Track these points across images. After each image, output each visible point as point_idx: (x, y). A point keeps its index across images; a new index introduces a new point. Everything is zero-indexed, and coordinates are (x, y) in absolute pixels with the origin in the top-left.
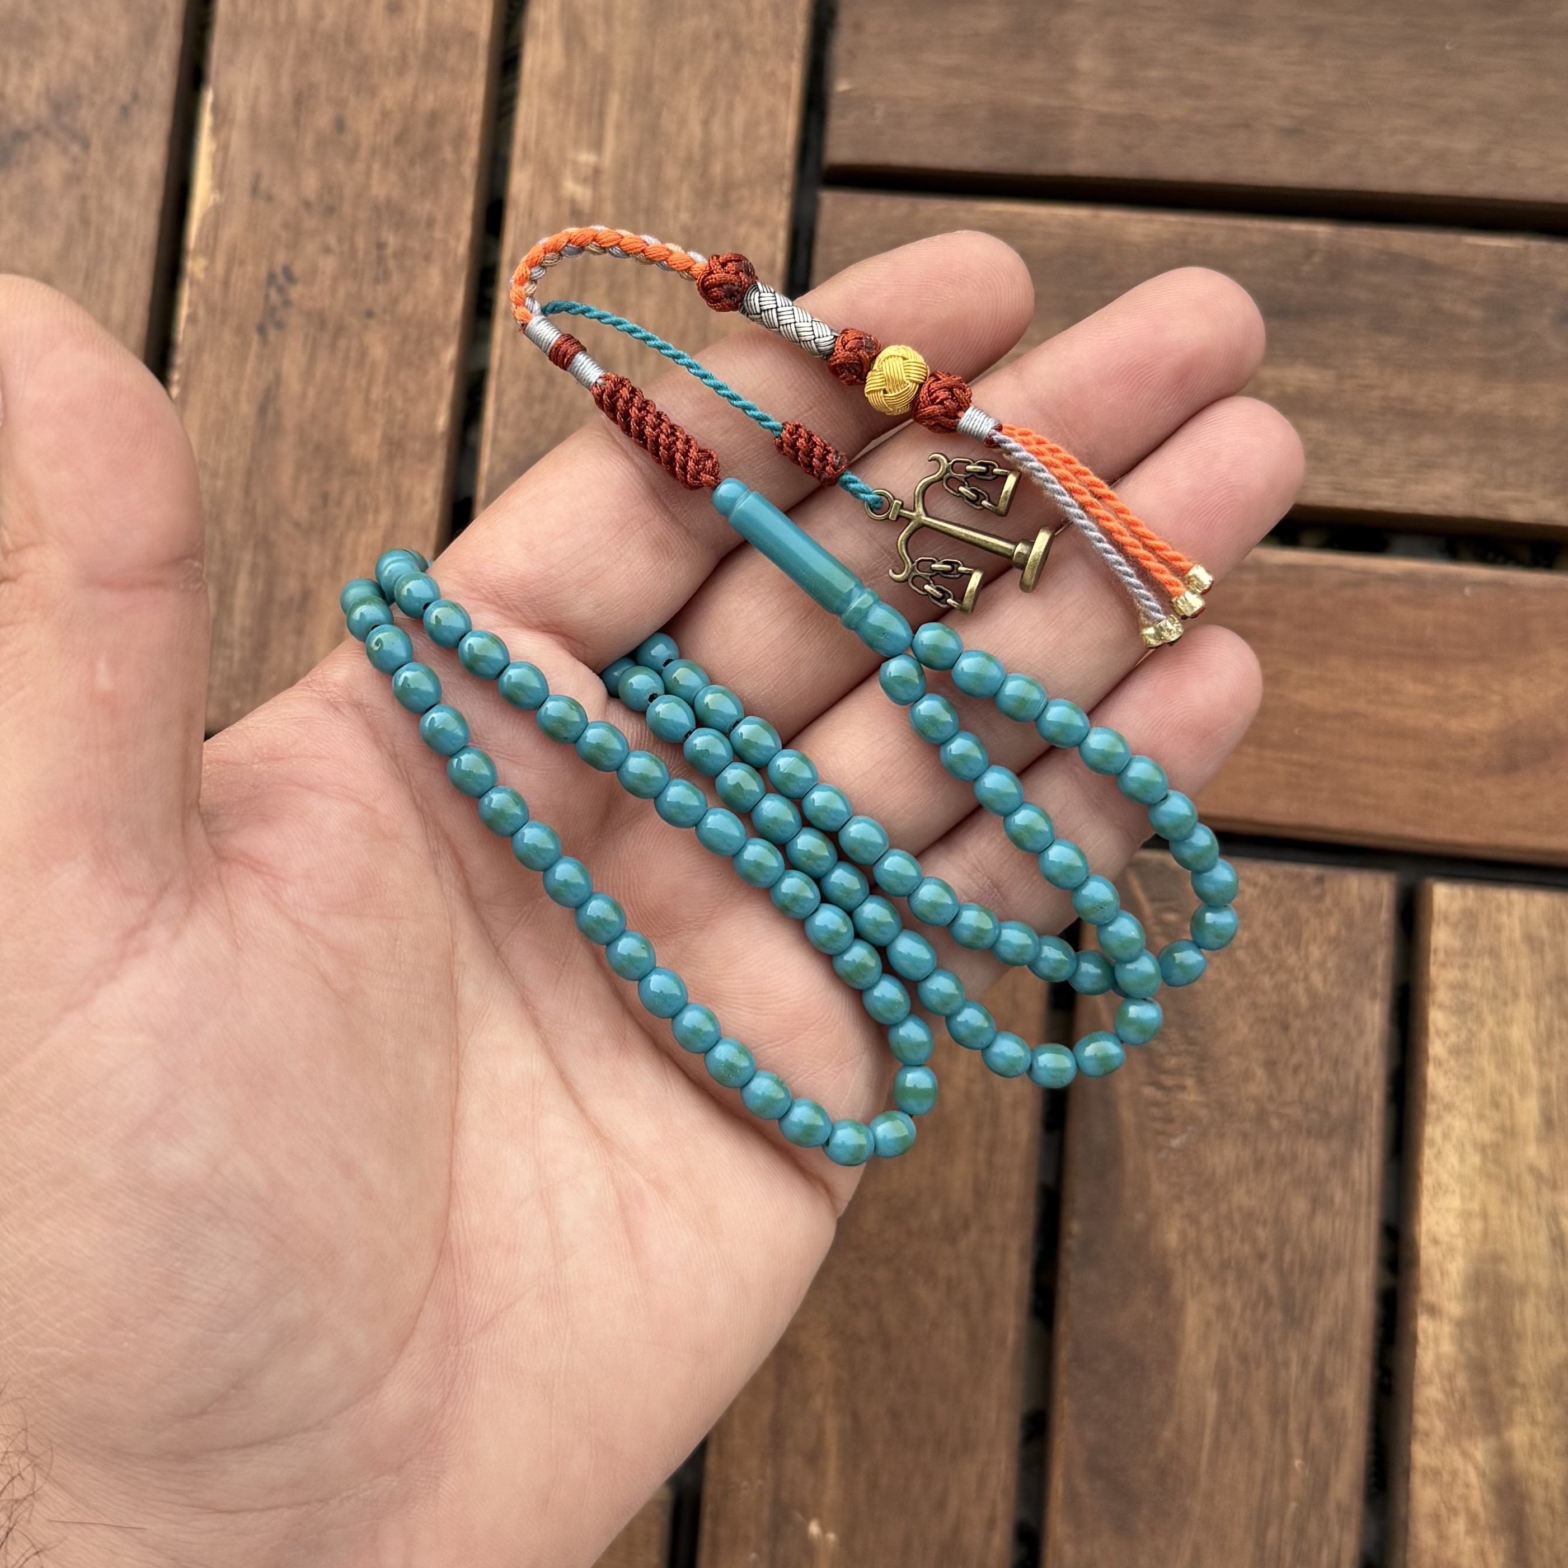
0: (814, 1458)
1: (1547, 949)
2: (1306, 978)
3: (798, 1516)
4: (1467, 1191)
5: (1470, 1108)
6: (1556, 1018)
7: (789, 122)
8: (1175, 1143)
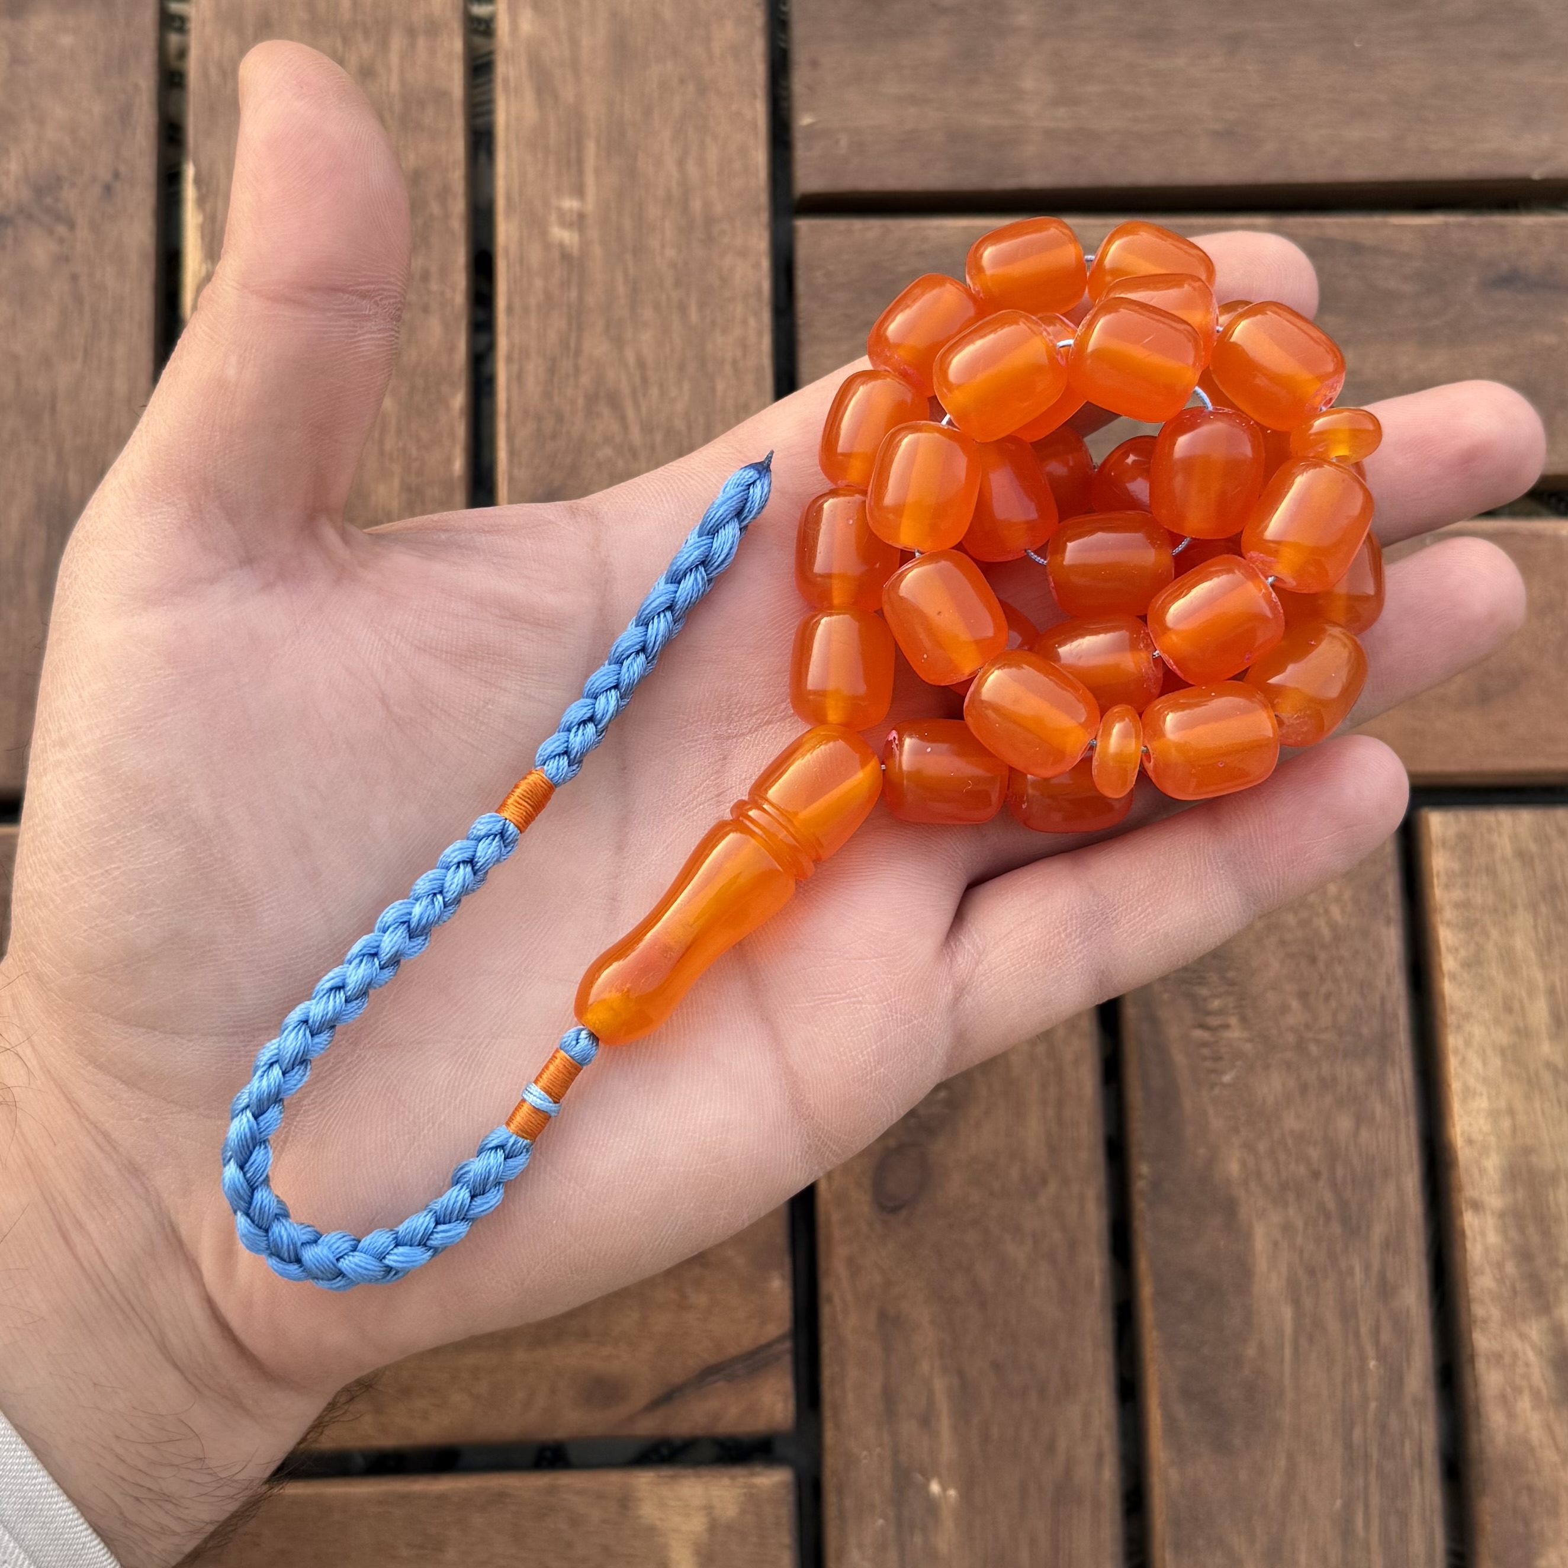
0: (926, 1421)
3: (918, 1477)
5: (1486, 1015)
6: (1552, 924)
7: (760, 157)
8: (1227, 1078)
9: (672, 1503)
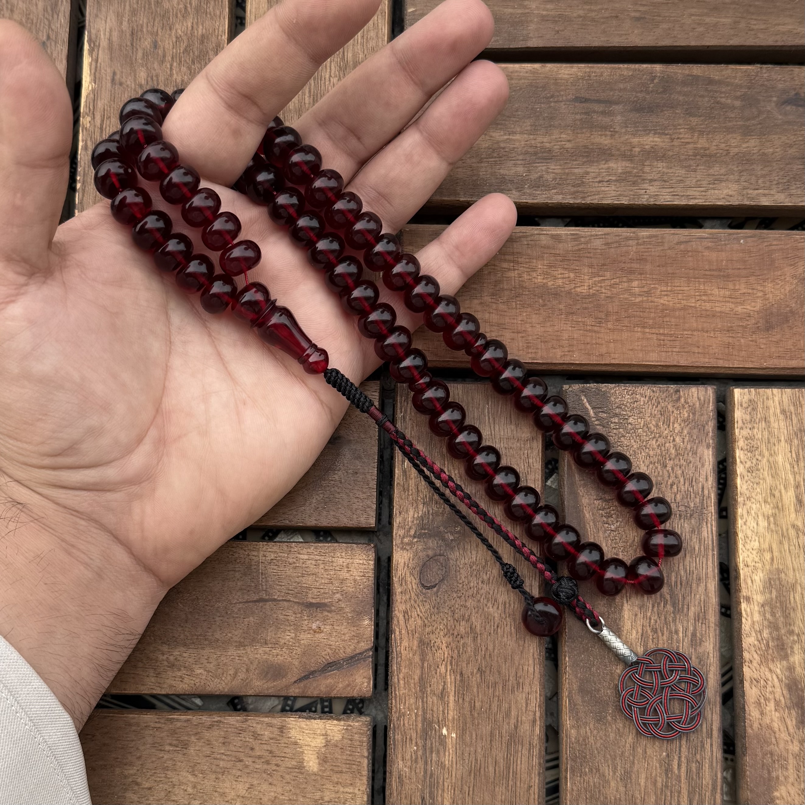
1: (794, 416)
2: (674, 440)
4: (762, 540)
5: (760, 498)
6: (801, 451)
8: (613, 527)
9: (307, 732)
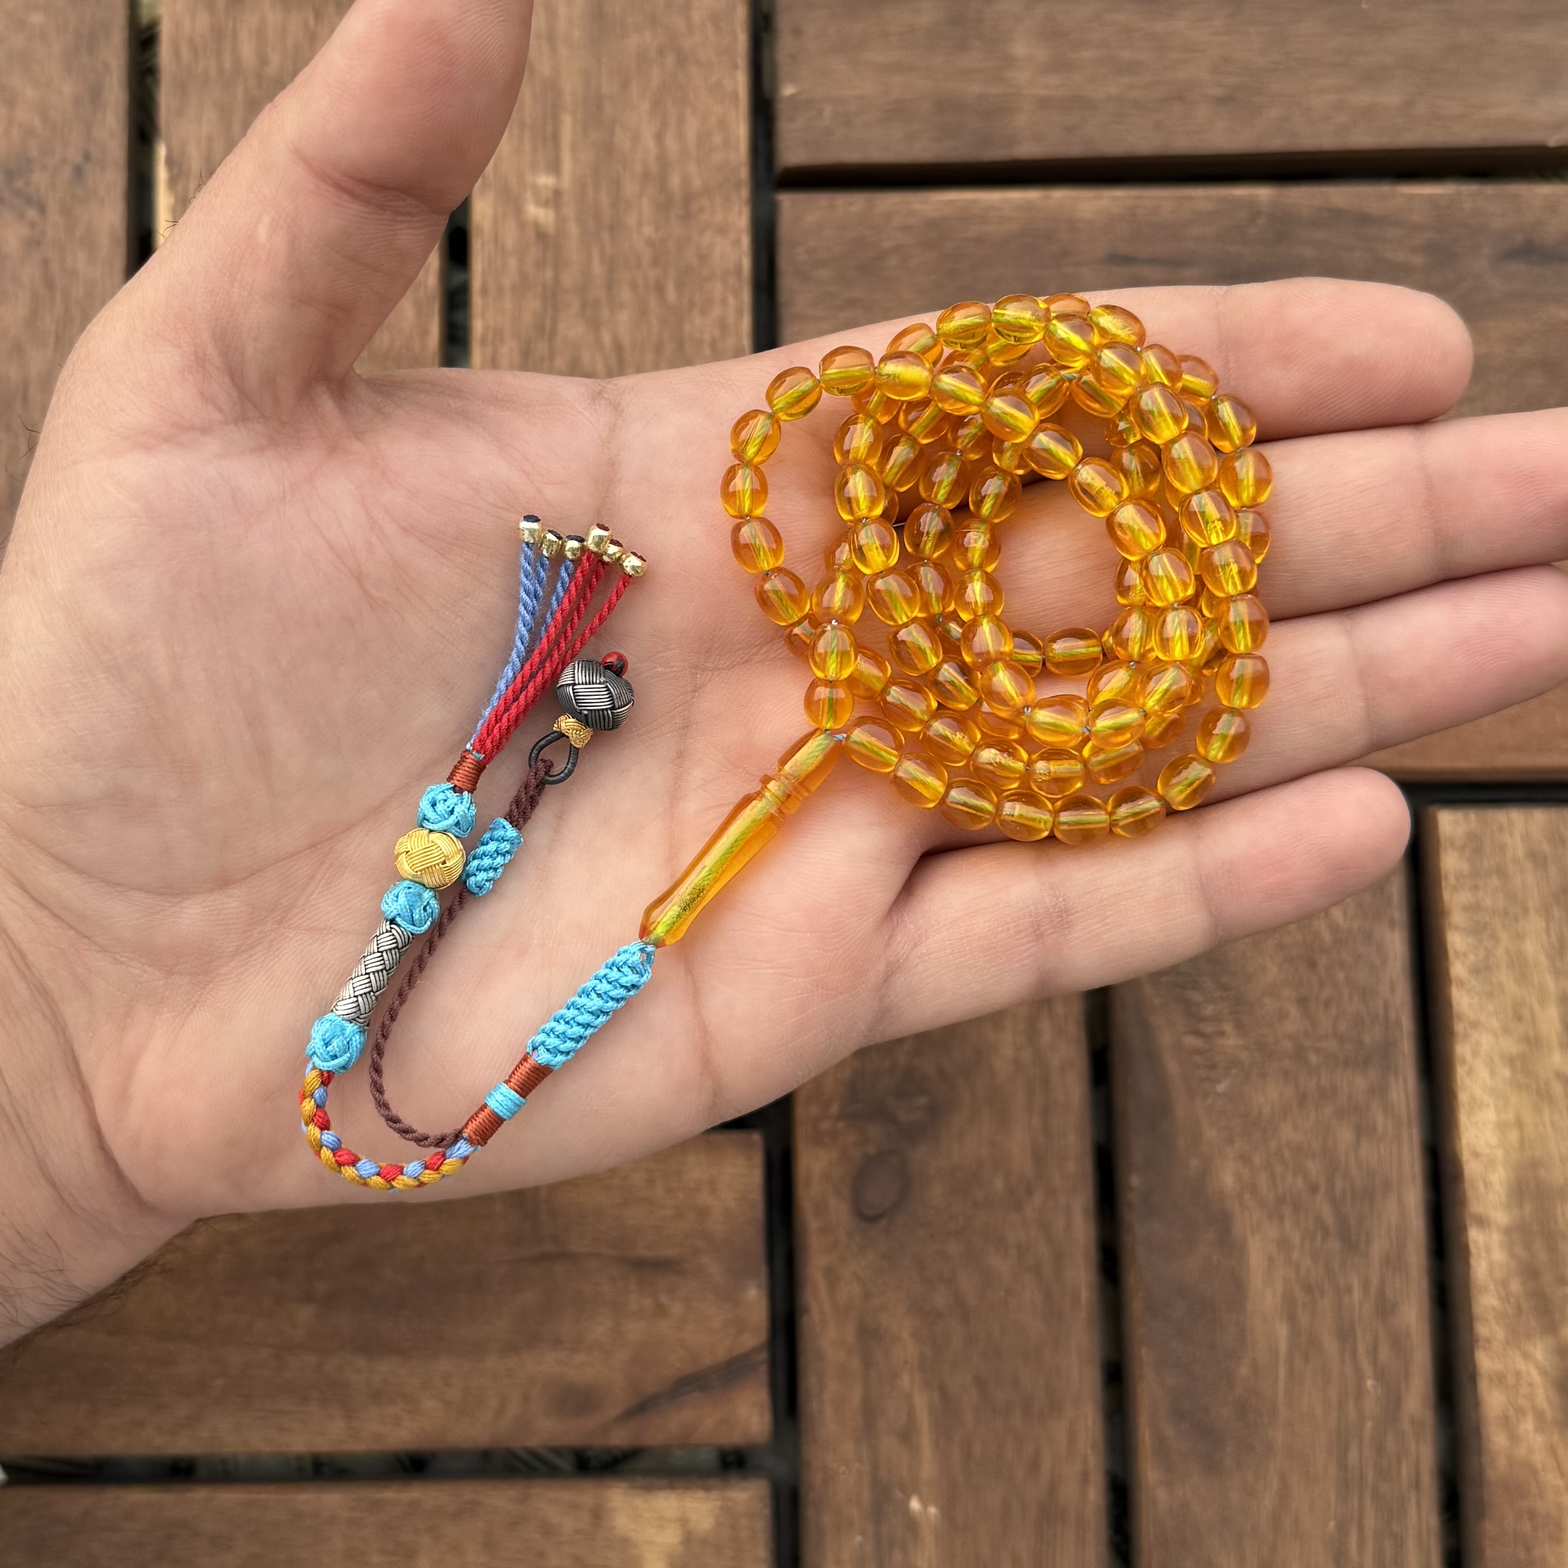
0: (907, 1436)
1: (1550, 863)
3: (898, 1495)
4: (1501, 1103)
5: (1495, 1023)
7: (741, 130)
8: (1221, 1087)
9: (647, 1515)
